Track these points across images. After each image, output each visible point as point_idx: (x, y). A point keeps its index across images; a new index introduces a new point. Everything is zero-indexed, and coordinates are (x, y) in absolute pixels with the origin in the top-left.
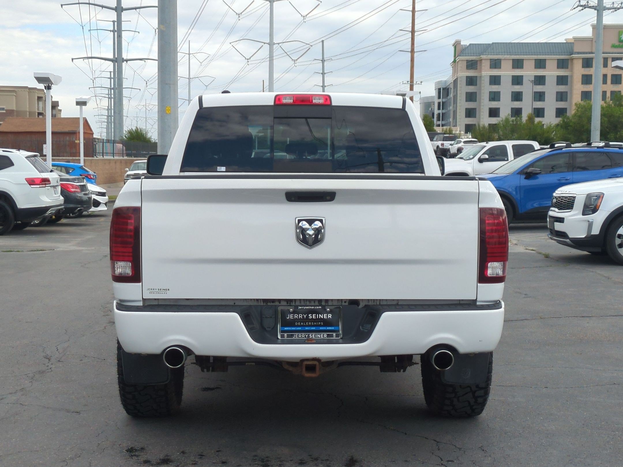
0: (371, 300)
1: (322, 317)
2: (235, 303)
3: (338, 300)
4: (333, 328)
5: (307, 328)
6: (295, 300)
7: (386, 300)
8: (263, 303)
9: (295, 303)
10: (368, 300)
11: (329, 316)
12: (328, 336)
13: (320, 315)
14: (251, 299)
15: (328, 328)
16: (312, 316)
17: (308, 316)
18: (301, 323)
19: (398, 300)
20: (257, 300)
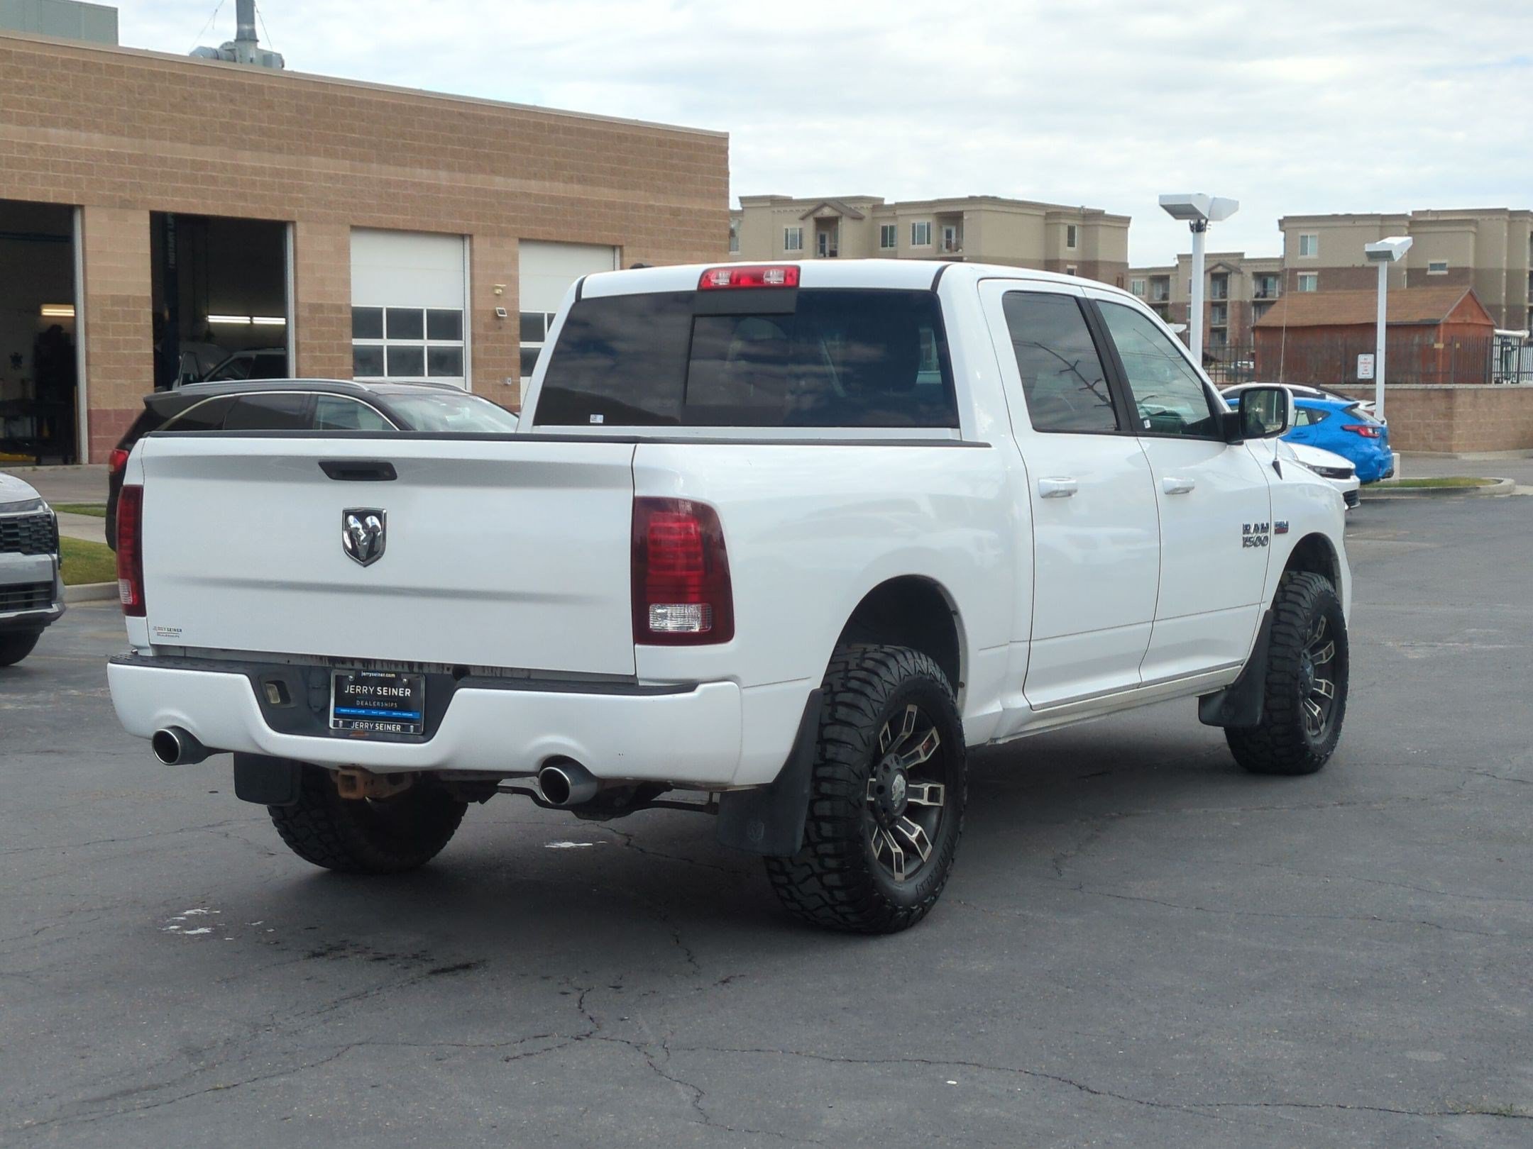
0: (488, 667)
1: (396, 694)
2: (289, 661)
3: (438, 664)
4: (411, 715)
5: (374, 713)
6: (375, 661)
7: (512, 669)
8: (330, 664)
9: (375, 666)
10: (483, 667)
11: (406, 693)
12: (403, 727)
13: (393, 690)
14: (312, 656)
15: (405, 714)
16: (382, 690)
17: (375, 691)
18: (364, 703)
19: (529, 670)
20: (321, 657)
